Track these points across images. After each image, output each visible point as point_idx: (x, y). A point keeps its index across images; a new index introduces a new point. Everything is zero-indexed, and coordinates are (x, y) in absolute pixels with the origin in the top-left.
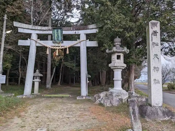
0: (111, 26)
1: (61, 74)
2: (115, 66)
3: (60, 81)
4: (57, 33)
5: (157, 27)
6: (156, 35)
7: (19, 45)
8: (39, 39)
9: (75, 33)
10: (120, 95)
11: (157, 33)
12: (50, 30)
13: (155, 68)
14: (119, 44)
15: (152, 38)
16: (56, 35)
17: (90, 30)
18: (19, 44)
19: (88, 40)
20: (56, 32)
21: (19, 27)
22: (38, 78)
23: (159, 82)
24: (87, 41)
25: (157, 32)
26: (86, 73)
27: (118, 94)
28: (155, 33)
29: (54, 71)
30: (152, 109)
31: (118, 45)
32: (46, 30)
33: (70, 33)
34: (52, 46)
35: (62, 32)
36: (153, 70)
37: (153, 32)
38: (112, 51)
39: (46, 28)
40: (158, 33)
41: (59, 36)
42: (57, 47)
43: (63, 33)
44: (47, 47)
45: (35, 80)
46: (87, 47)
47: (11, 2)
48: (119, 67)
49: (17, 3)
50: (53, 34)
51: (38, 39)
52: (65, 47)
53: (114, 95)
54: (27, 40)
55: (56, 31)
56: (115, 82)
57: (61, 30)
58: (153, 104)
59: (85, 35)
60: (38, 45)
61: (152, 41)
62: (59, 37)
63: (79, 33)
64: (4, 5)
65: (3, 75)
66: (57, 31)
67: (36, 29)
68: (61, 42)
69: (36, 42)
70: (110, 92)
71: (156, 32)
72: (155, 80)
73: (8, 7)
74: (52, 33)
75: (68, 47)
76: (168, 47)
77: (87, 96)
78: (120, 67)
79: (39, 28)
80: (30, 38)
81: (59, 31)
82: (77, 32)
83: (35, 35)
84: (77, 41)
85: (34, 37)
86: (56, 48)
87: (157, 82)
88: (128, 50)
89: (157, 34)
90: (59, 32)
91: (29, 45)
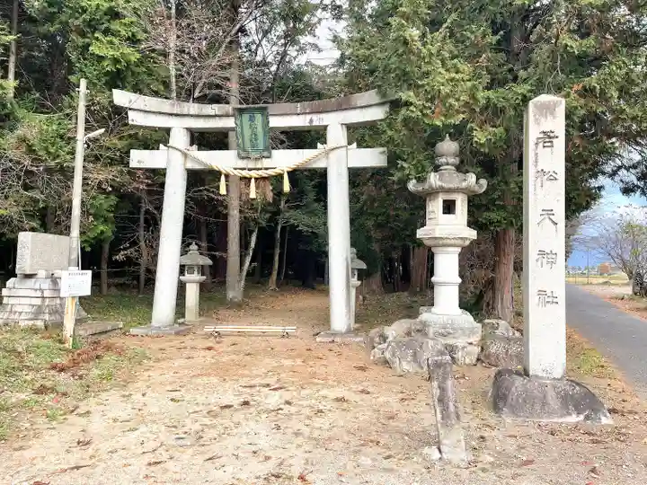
0: (422, 112)
1: (277, 251)
2: (437, 236)
3: (275, 273)
4: (251, 127)
5: (554, 118)
6: (549, 144)
7: (134, 169)
8: (195, 147)
9: (311, 121)
10: (449, 333)
11: (553, 137)
12: (227, 116)
13: (542, 253)
14: (451, 160)
15: (536, 154)
16: (247, 133)
17: (358, 111)
18: (133, 164)
19: (355, 145)
20: (249, 123)
21: (130, 109)
22: (196, 272)
23: (555, 300)
24: (349, 147)
25: (556, 134)
26: (345, 256)
27: (443, 330)
28: (548, 137)
29: (253, 245)
30: (528, 386)
31: (448, 164)
32: (216, 116)
34: (235, 169)
35: (268, 122)
36: (537, 261)
37: (542, 136)
38: (426, 187)
39: (216, 109)
40: (557, 137)
41: (256, 135)
42: (250, 170)
43: (271, 125)
44: (219, 173)
45: (187, 277)
46: (349, 168)
47: (103, 23)
48: (448, 241)
49: (125, 24)
50: (239, 130)
51: (192, 144)
52: (278, 171)
53: (431, 331)
54: (158, 149)
55: (246, 117)
56: (437, 289)
57: (262, 116)
58: (534, 368)
59: (345, 129)
60: (190, 165)
61: (536, 166)
62: (256, 139)
63: (325, 124)
64: (83, 35)
65: (82, 269)
66: (252, 119)
67: (185, 112)
68: (266, 154)
69: (185, 155)
70: (421, 322)
71: (552, 135)
72: (541, 293)
73: (97, 39)
74: (234, 125)
75: (286, 169)
76: (638, 163)
77: (349, 331)
78: (453, 242)
79: (193, 108)
80: (166, 142)
81: (259, 117)
82: (318, 120)
83: (182, 132)
84: (316, 148)
85: (179, 138)
86: (250, 172)
87: (550, 300)
88: (484, 182)
89: (555, 140)
90: (256, 122)
91: (163, 167)
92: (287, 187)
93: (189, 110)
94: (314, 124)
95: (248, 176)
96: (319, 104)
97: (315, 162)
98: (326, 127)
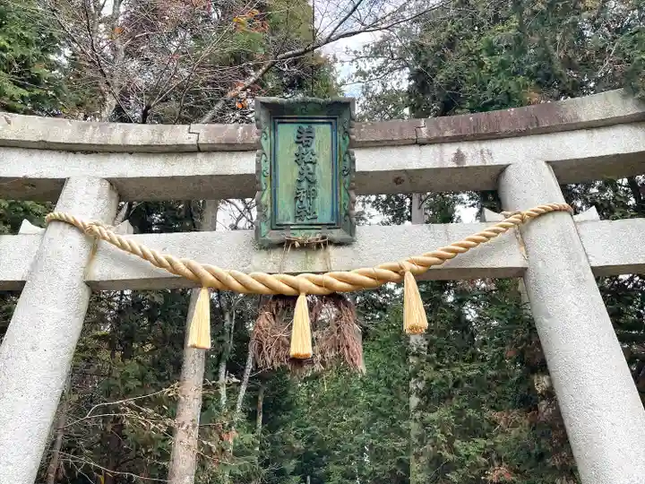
4: (299, 158)
8: (127, 226)
9: (459, 157)
16: (288, 174)
19: (594, 212)
20: (295, 149)
24: (577, 217)
32: (198, 150)
33: (414, 165)
39: (202, 132)
41: (312, 183)
42: (291, 274)
55: (288, 132)
57: (334, 130)
59: (554, 175)
60: (104, 270)
62: (312, 195)
63: (498, 162)
66: (304, 140)
67: (114, 143)
68: (336, 234)
69: (95, 239)
79: (138, 134)
81: (322, 133)
82: (478, 154)
83: (97, 187)
90: (314, 147)
91: (19, 278)
92: (415, 315)
93: (125, 135)
94: (468, 163)
95: (286, 289)
96: (476, 120)
97: (482, 254)
98: (502, 170)
